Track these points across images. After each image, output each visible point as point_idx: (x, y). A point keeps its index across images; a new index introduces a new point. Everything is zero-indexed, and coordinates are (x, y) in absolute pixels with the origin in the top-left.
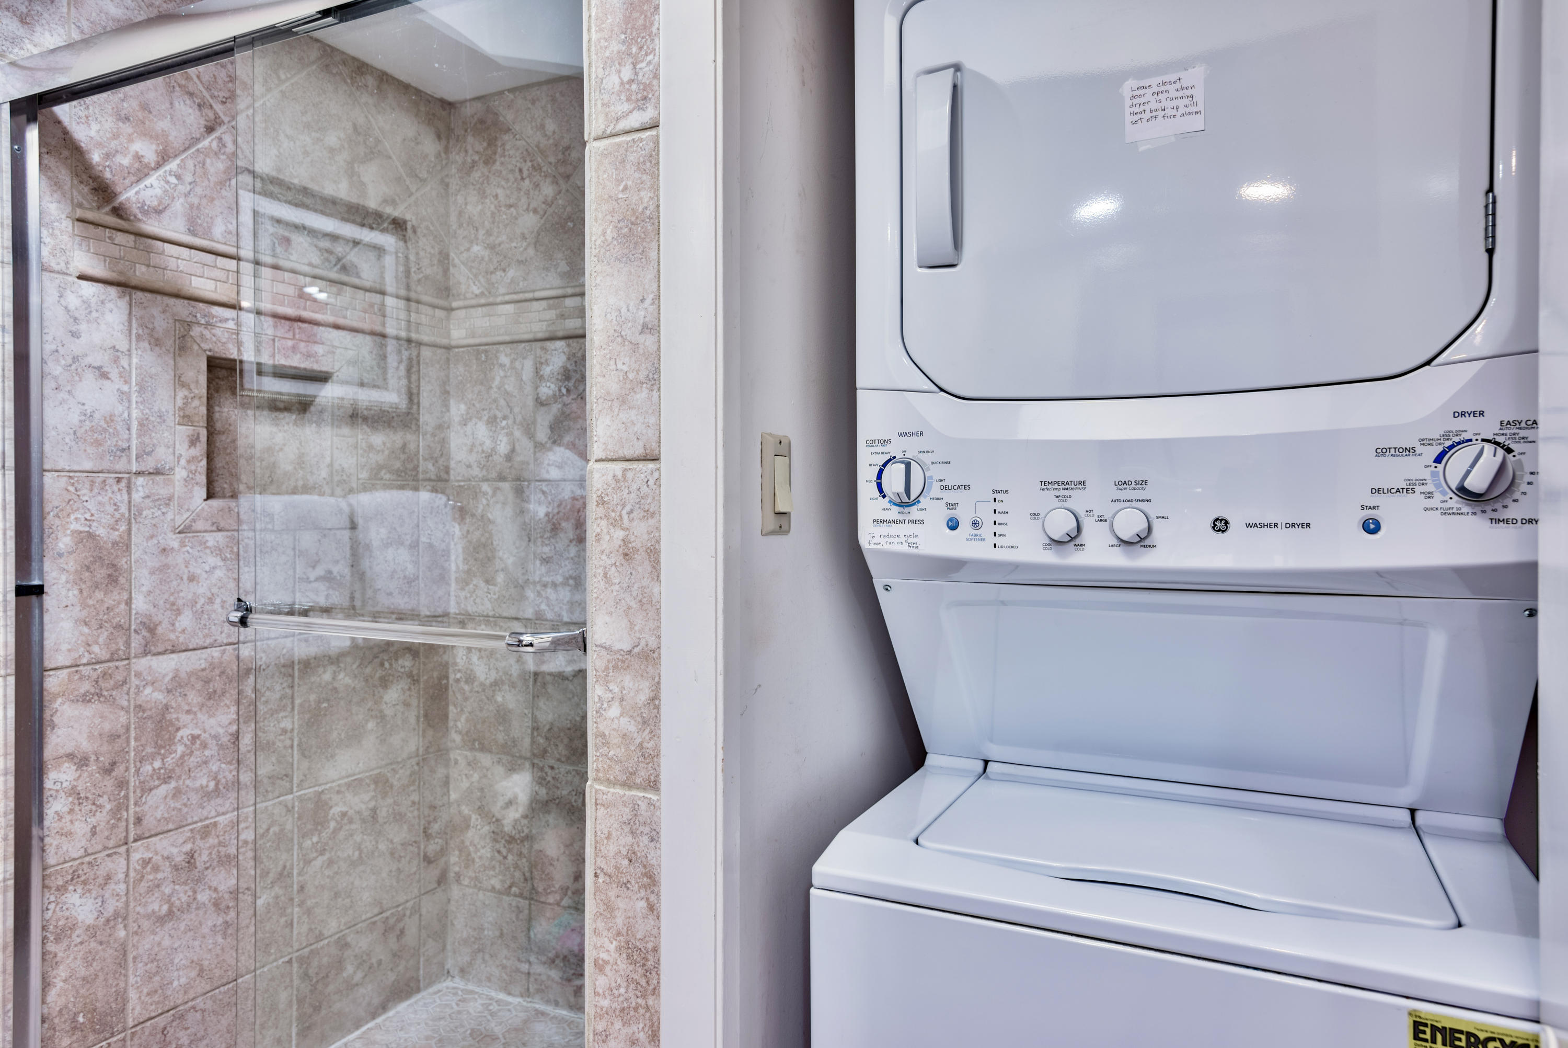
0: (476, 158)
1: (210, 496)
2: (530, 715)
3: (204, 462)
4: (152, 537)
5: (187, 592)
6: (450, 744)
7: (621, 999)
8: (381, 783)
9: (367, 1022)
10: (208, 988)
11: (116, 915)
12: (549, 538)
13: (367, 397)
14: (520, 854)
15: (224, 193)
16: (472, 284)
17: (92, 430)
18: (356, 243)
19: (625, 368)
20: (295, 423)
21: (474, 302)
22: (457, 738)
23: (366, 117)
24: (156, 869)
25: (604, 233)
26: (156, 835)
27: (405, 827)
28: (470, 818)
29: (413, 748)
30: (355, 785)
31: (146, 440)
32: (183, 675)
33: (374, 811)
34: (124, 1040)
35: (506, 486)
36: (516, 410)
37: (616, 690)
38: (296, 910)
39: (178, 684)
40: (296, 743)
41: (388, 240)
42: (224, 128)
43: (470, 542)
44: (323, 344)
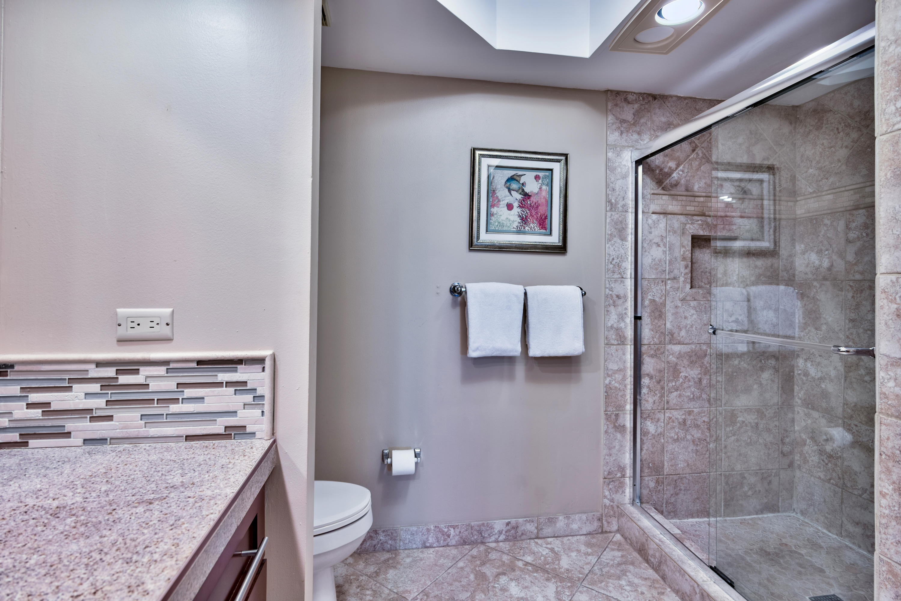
0: (811, 128)
1: (692, 287)
2: (842, 397)
3: (690, 275)
4: (672, 302)
5: (684, 322)
6: (795, 404)
7: (896, 512)
8: (760, 413)
9: (754, 515)
10: (690, 472)
11: (661, 433)
12: (854, 309)
13: (755, 245)
14: (836, 465)
15: (698, 173)
16: (808, 188)
17: (655, 264)
18: (750, 180)
19: (898, 233)
20: (723, 257)
21: (809, 196)
22: (799, 402)
23: (756, 126)
24: (673, 422)
25: (886, 175)
26: (673, 409)
27: (772, 436)
28: (806, 441)
29: (776, 401)
30: (748, 410)
31: (671, 267)
32: (682, 353)
33: (757, 424)
34: (663, 478)
35: (828, 283)
36: (834, 246)
37: (892, 375)
38: (723, 455)
39: (680, 356)
40: (723, 387)
41: (765, 176)
42: (699, 148)
43: (806, 310)
44: (735, 225)
